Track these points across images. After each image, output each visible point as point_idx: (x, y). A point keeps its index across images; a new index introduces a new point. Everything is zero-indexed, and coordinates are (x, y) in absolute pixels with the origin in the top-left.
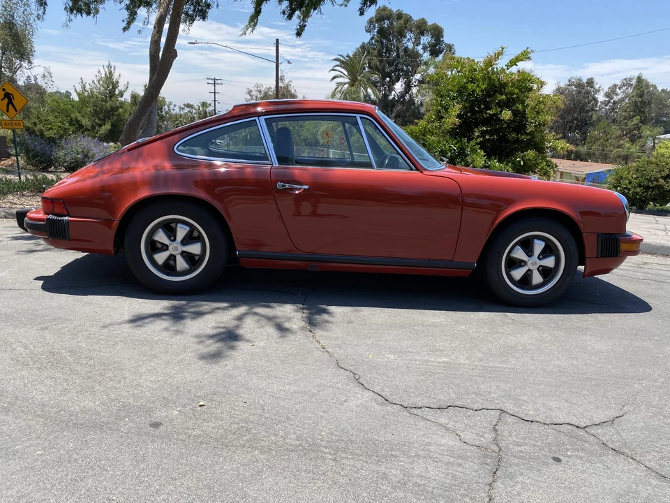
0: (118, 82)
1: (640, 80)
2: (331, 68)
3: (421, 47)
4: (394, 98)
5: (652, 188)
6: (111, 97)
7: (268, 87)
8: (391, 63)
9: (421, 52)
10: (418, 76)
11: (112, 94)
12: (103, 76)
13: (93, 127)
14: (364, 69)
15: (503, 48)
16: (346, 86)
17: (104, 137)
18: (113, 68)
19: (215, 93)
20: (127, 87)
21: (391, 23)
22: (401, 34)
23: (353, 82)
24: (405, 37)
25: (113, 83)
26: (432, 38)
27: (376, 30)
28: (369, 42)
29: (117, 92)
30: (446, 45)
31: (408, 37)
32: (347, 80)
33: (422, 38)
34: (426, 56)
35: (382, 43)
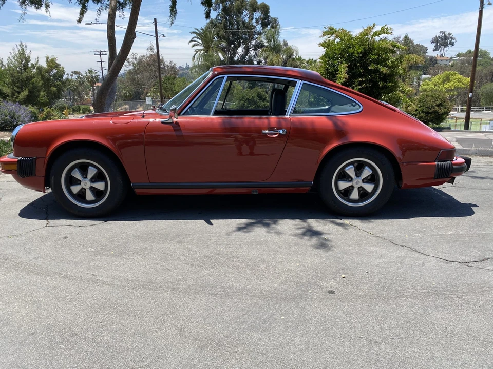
0: (29, 57)
1: (406, 38)
2: (190, 40)
3: (254, 21)
4: (238, 59)
5: (431, 113)
6: (25, 69)
7: (142, 55)
8: (233, 34)
9: (255, 24)
10: (253, 43)
11: (26, 67)
12: (17, 53)
13: (13, 94)
14: (214, 39)
15: (374, 25)
16: (203, 51)
17: (23, 101)
18: (24, 46)
19: (101, 62)
20: (38, 61)
21: (232, 4)
22: (239, 12)
23: (207, 49)
24: (242, 13)
25: (26, 58)
26: (262, 13)
27: (220, 9)
28: (216, 18)
29: (30, 65)
30: (272, 18)
31: (244, 14)
32: (202, 48)
33: (254, 14)
34: (259, 28)
35: (226, 19)
